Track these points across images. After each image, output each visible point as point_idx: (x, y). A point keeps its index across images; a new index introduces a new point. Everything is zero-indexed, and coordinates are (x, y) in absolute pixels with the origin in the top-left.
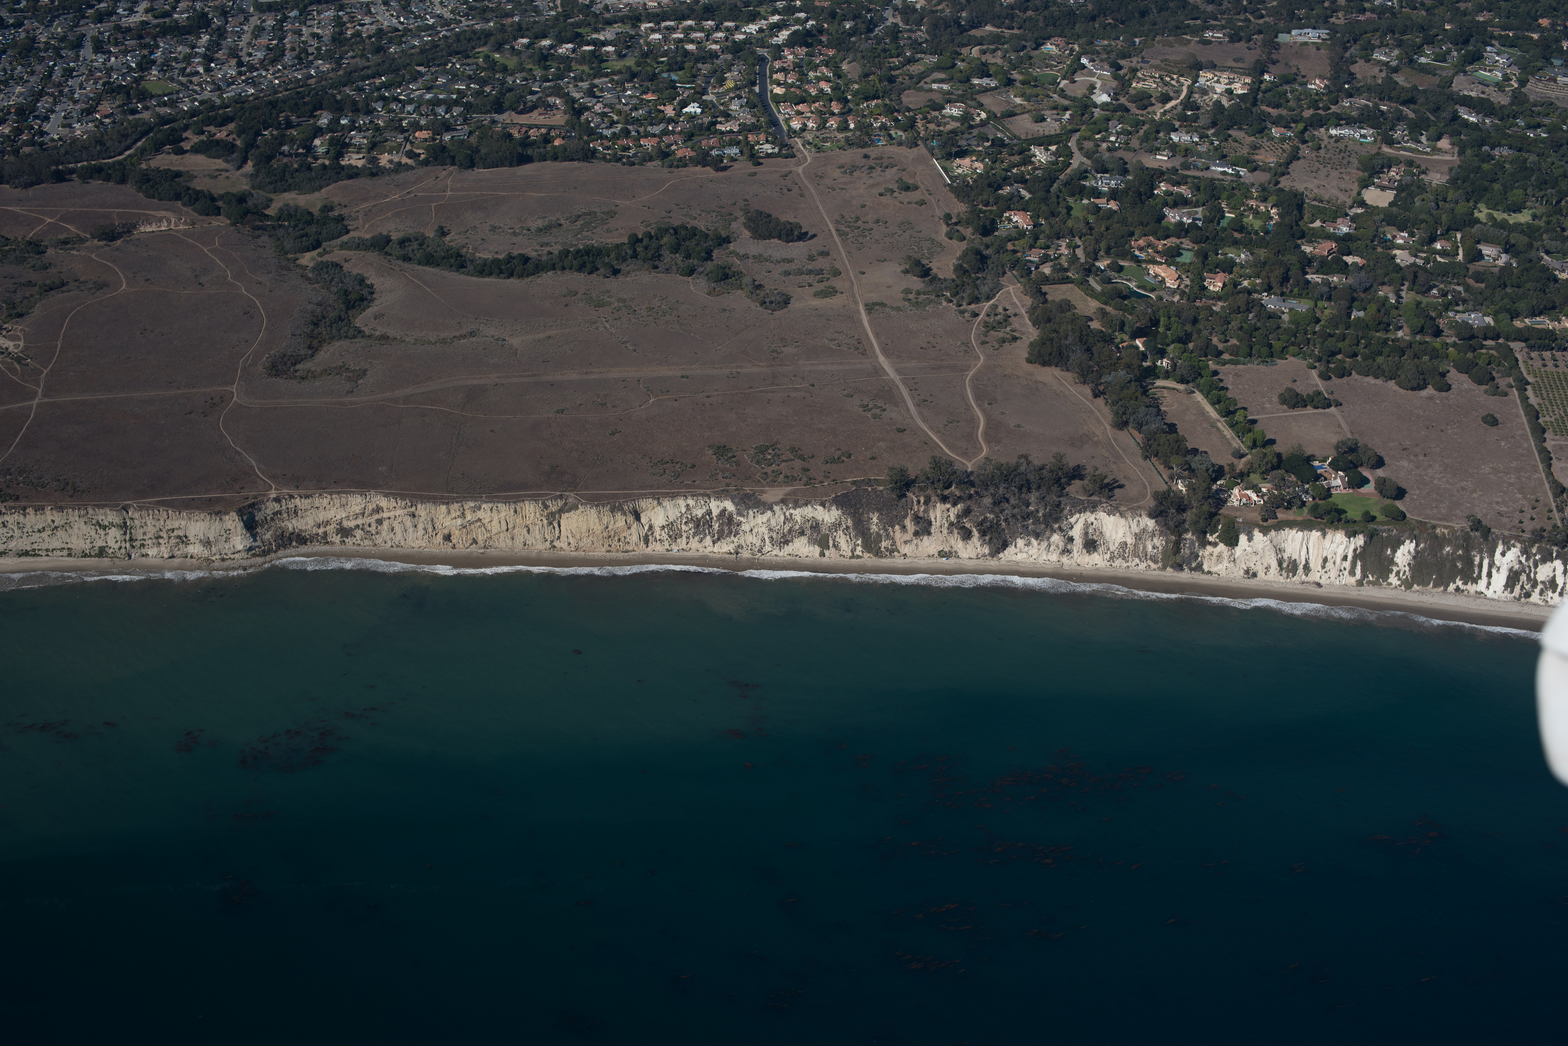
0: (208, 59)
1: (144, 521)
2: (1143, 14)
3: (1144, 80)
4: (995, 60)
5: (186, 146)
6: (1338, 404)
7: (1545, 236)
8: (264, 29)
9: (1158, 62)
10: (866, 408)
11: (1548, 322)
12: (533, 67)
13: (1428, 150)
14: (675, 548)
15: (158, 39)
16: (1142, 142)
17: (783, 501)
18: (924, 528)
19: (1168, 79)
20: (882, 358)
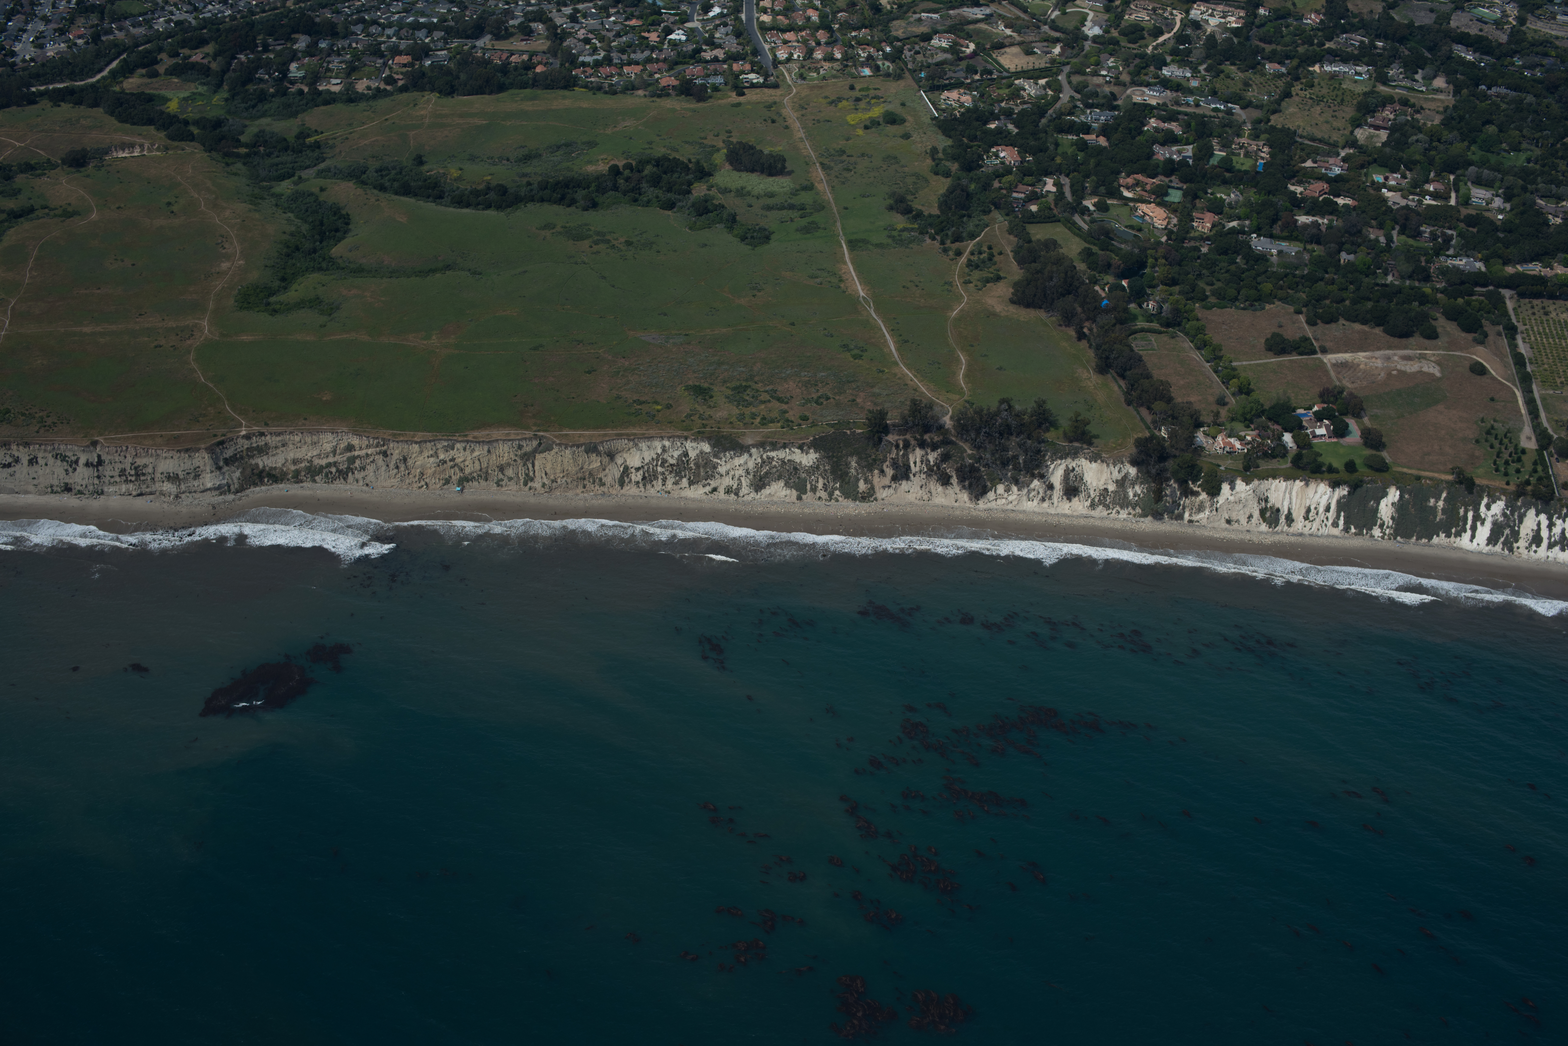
1: (112, 458)
3: (1137, 12)
5: (161, 68)
6: (1325, 351)
7: (1539, 180)
10: (846, 348)
11: (1540, 268)
13: (1424, 88)
14: (650, 490)
16: (1132, 75)
17: (761, 444)
18: (902, 473)
19: (1160, 11)
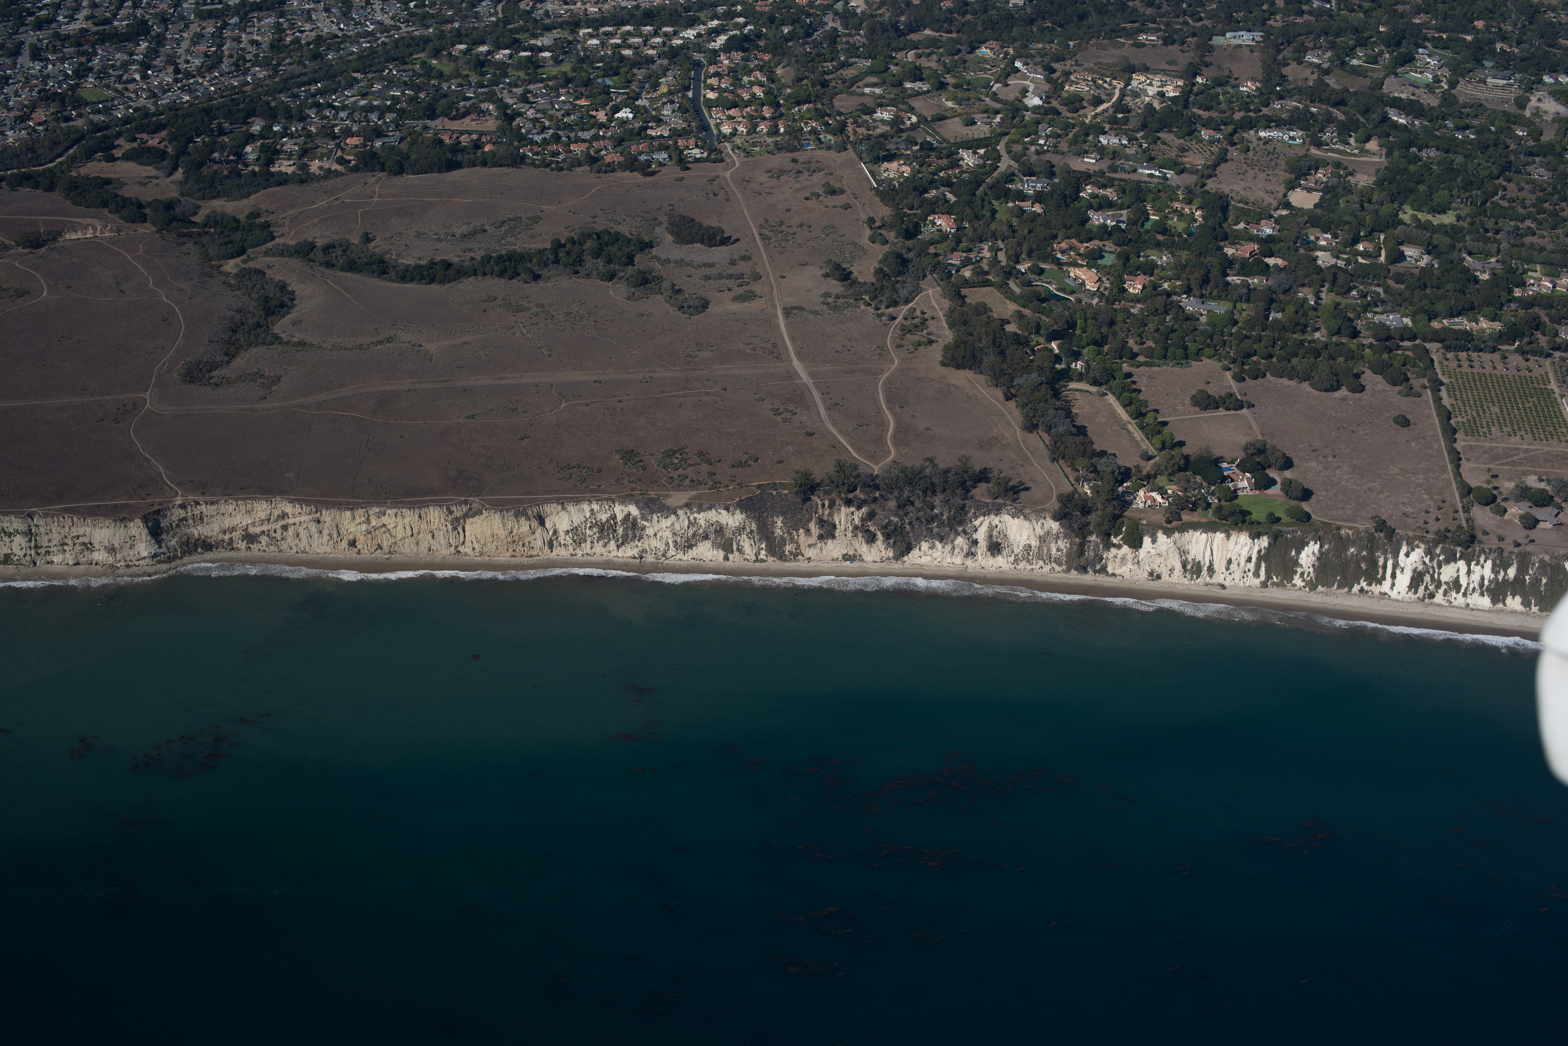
0: (145, 66)
1: (49, 528)
2: (1082, 17)
3: (1077, 83)
4: (930, 63)
5: (117, 153)
6: (1251, 406)
7: (1468, 237)
8: (203, 36)
9: (1091, 65)
10: (776, 412)
11: (1466, 322)
12: (470, 74)
13: (1356, 151)
14: (579, 553)
15: (97, 47)
16: (1071, 144)
17: (688, 506)
18: (828, 531)
19: (1100, 82)
20: (796, 362)
